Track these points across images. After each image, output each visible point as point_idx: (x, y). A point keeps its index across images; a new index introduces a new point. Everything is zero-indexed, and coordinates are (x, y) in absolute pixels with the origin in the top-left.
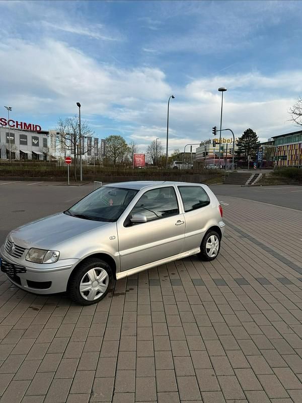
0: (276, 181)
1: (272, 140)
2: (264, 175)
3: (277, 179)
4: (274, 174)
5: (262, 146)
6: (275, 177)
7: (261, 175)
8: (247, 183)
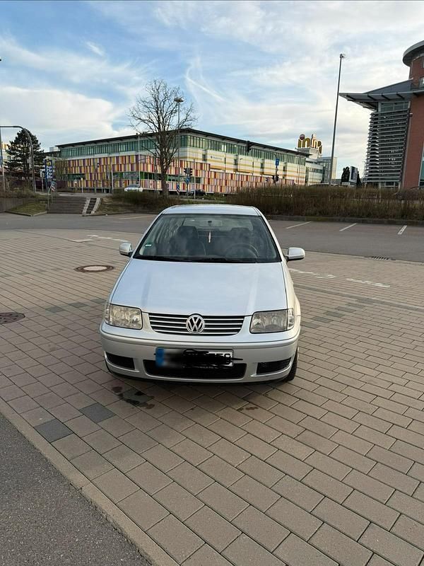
0: (120, 209)
1: (57, 149)
2: (102, 200)
3: (121, 206)
4: (113, 198)
5: (47, 158)
6: (116, 203)
7: (98, 200)
8: (85, 211)
